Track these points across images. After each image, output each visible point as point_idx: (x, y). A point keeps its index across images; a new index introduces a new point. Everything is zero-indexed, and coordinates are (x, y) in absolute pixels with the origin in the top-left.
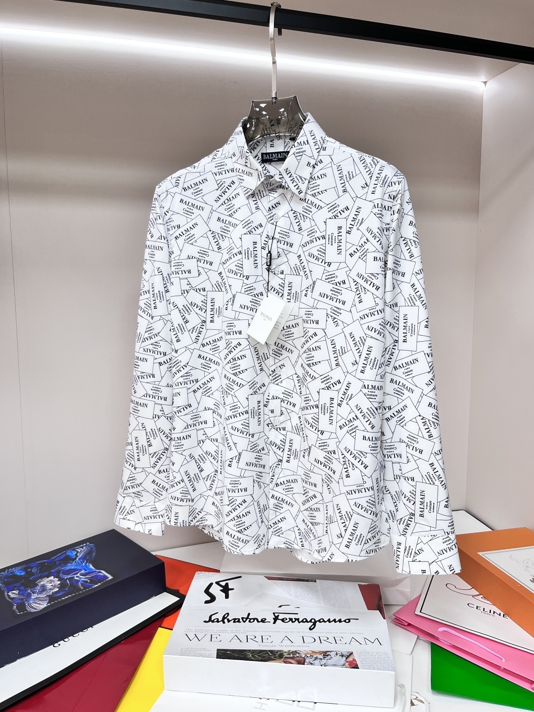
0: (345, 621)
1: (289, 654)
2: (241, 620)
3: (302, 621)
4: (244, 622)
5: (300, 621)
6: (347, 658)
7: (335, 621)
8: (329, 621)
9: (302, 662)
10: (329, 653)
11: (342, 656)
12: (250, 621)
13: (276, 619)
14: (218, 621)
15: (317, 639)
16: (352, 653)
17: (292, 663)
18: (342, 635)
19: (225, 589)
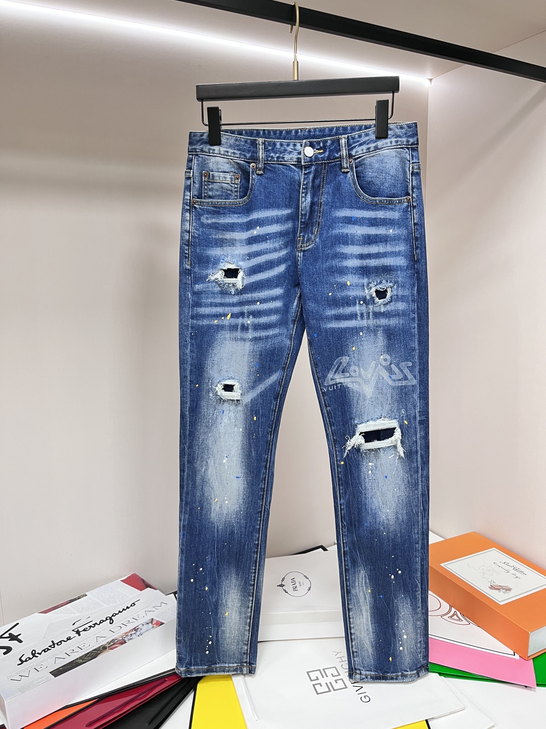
0: (131, 606)
1: (110, 644)
2: (50, 648)
3: (100, 623)
4: (54, 647)
5: (98, 623)
6: (152, 623)
7: (124, 610)
8: (120, 612)
9: (123, 642)
10: (137, 628)
11: (148, 624)
12: (58, 645)
13: (78, 633)
14: (30, 659)
15: (122, 626)
16: (152, 619)
17: (117, 647)
18: (137, 614)
19: (13, 638)
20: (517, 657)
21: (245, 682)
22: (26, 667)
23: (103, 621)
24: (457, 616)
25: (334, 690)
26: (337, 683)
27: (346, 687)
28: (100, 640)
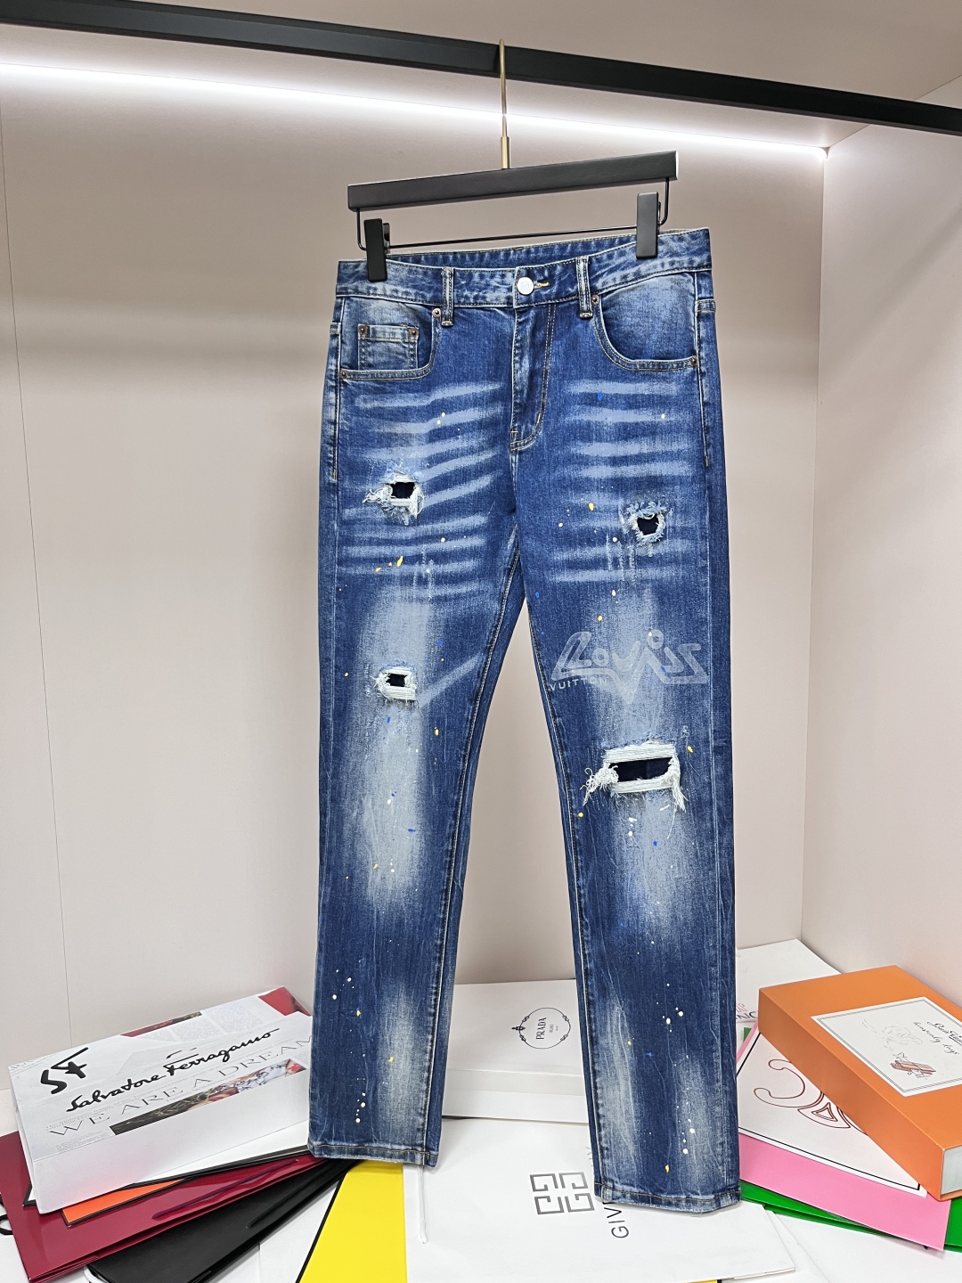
0: (263, 1037)
1: (213, 1092)
2: (122, 1090)
3: (209, 1058)
4: (129, 1089)
5: (206, 1059)
6: (285, 1066)
7: (250, 1042)
8: (243, 1044)
9: (234, 1091)
10: (261, 1072)
11: (281, 1067)
12: (135, 1086)
13: (171, 1071)
14: (88, 1103)
15: (241, 1067)
16: (289, 1061)
17: (222, 1098)
18: (269, 1050)
19: (73, 1069)
20: (923, 1192)
21: (422, 1179)
22: (77, 1116)
23: (214, 1056)
24: (830, 1112)
25: (570, 1210)
26: (577, 1199)
27: (592, 1209)
28: (200, 1084)
